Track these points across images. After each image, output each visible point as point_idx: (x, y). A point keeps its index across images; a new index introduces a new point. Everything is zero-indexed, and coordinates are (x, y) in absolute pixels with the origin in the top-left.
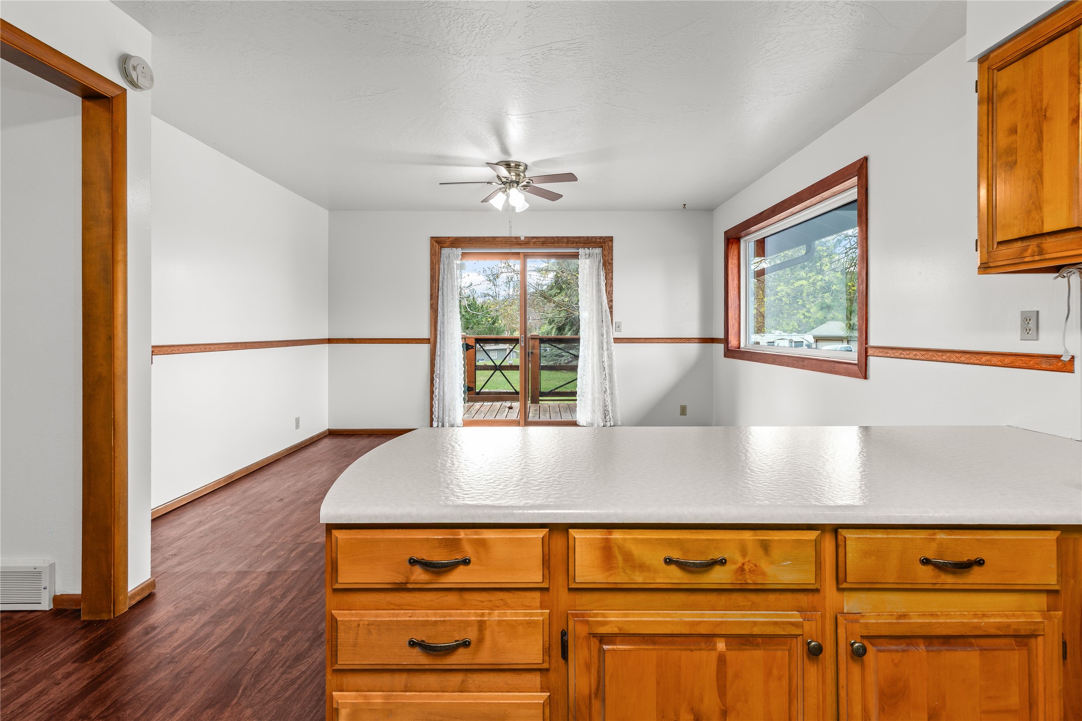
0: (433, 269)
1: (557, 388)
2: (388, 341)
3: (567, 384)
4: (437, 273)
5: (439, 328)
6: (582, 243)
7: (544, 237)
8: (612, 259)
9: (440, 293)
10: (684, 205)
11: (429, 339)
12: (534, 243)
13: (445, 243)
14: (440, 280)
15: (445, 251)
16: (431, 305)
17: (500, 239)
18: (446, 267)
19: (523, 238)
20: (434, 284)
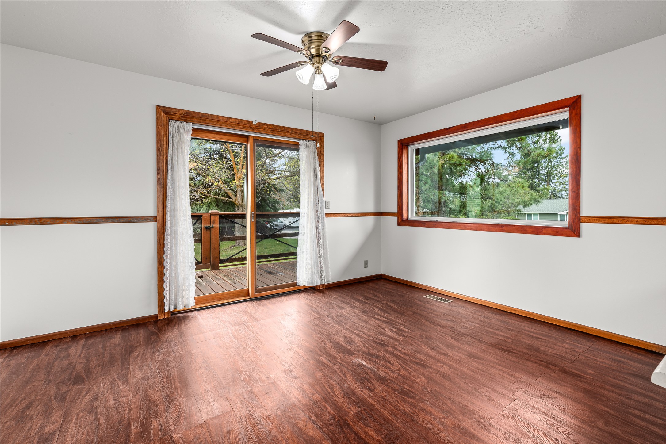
0: (161, 141)
1: (234, 255)
2: (99, 220)
3: (240, 252)
4: (165, 145)
5: (168, 205)
6: (302, 135)
7: (273, 125)
8: (324, 151)
9: (169, 167)
10: (375, 117)
11: (156, 217)
12: (264, 129)
13: (174, 115)
14: (169, 153)
15: (174, 124)
16: (158, 180)
17: (233, 120)
18: (176, 141)
19: (255, 123)
20: (162, 157)
